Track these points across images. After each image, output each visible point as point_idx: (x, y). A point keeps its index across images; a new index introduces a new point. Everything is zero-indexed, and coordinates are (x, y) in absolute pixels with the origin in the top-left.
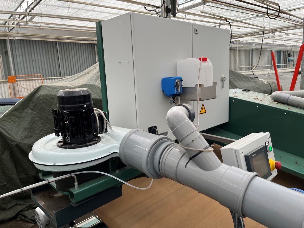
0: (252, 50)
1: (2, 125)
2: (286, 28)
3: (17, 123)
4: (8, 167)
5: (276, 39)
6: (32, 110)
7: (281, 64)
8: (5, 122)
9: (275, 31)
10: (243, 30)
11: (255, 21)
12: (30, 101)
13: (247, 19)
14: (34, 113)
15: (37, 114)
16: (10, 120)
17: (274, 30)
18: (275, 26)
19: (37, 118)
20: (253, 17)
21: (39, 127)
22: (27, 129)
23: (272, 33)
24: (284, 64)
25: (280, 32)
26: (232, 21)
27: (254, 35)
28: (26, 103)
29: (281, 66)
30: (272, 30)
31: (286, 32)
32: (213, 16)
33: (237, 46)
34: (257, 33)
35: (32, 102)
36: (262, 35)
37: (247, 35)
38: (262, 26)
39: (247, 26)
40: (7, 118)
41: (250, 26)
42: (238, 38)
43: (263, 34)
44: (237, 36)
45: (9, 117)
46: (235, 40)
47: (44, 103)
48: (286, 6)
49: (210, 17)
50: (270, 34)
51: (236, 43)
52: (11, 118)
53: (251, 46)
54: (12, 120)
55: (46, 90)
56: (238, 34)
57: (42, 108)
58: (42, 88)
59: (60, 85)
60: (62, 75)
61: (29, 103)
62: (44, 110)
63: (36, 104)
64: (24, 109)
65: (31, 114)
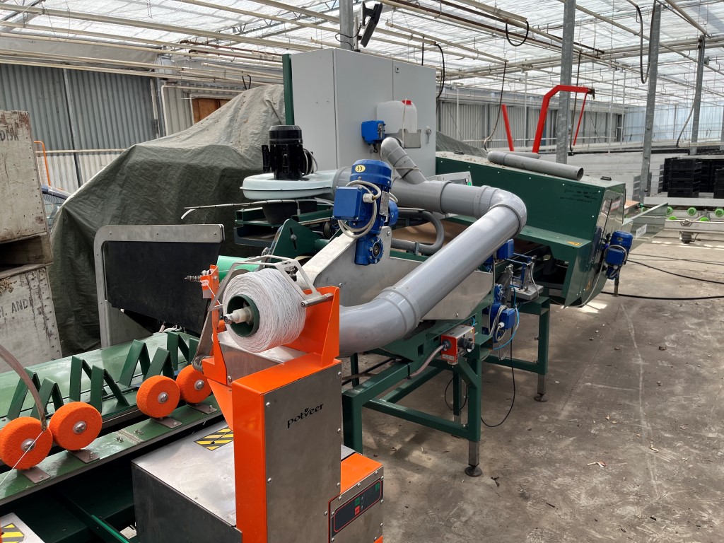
0: (489, 105)
1: (77, 209)
2: (549, 61)
3: (100, 207)
4: (86, 279)
5: (535, 83)
6: (122, 186)
7: (547, 139)
8: (80, 203)
9: (528, 68)
10: (468, 63)
11: (490, 45)
12: (117, 172)
13: (475, 41)
14: (124, 192)
15: (129, 193)
16: (90, 201)
17: (527, 65)
18: (529, 58)
19: (129, 202)
20: (485, 38)
21: (133, 215)
22: (116, 217)
23: (523, 72)
24: (552, 139)
25: (538, 69)
26: (443, 44)
27: (490, 75)
28: (111, 174)
29: (547, 143)
30: (523, 65)
31: (549, 69)
32: (409, 34)
33: (458, 94)
34: (496, 69)
35: (121, 174)
36: (502, 75)
37: (476, 72)
38: (502, 57)
39: (476, 55)
40: (83, 197)
41: (481, 56)
42: (460, 78)
43: (505, 73)
44: (457, 75)
45: (87, 196)
46: (453, 81)
47: (141, 176)
48: (545, 20)
49: (405, 36)
50: (520, 73)
51: (455, 88)
52: (90, 199)
53: (486, 97)
54: (92, 202)
55: (145, 154)
56: (460, 70)
57: (137, 184)
58: (136, 151)
59: (168, 147)
60: (76, 146)
61: (115, 175)
62: (141, 187)
63: (127, 177)
64: (108, 184)
65: (120, 194)
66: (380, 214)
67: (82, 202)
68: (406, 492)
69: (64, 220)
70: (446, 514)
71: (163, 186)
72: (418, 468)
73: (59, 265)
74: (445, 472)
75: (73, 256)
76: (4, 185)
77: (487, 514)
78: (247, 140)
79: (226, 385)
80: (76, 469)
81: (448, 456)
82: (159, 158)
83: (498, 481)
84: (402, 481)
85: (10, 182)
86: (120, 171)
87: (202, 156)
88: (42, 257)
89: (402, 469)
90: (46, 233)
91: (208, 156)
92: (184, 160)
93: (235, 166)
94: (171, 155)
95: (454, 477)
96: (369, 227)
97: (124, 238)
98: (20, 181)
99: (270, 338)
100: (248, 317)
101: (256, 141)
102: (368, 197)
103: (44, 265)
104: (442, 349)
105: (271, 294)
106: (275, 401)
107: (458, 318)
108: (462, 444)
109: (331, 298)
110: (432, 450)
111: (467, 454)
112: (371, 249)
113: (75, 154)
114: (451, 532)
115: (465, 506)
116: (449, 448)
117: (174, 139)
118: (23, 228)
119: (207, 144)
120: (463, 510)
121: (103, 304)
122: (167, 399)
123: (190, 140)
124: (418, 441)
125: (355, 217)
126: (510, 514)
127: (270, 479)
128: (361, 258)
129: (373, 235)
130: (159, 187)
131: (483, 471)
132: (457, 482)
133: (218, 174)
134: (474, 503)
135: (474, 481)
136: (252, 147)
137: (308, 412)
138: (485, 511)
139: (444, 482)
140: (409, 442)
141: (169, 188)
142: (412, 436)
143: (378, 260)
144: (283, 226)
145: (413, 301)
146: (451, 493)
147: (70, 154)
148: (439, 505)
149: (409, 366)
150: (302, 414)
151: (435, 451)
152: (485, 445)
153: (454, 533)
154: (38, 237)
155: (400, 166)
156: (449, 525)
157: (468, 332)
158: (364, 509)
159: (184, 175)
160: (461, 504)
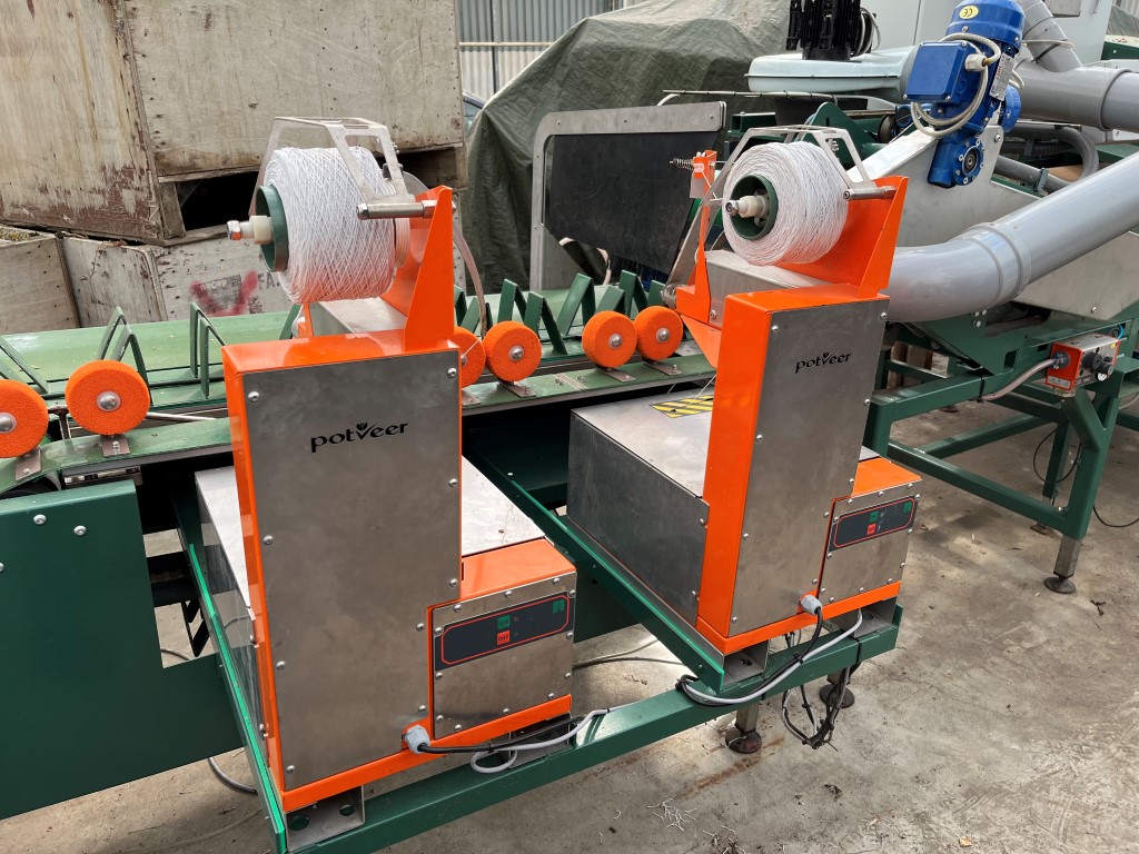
1: (500, 116)
3: (530, 115)
4: (503, 222)
6: (562, 84)
8: (506, 107)
12: (557, 62)
14: (564, 93)
15: (571, 96)
16: (518, 104)
28: (550, 64)
35: (562, 65)
40: (510, 98)
45: (514, 97)
47: (590, 68)
52: (518, 100)
54: (520, 107)
55: (600, 32)
57: (583, 82)
58: (588, 28)
59: (635, 22)
60: (496, 36)
61: (555, 65)
62: (588, 86)
63: (571, 71)
64: (544, 81)
65: (559, 96)
66: (991, 94)
67: (507, 104)
68: (935, 588)
69: (483, 131)
70: (997, 631)
71: (619, 87)
72: (960, 561)
73: (472, 196)
74: (1008, 576)
75: (489, 185)
76: (417, 67)
77: (1070, 648)
78: (759, 11)
79: (707, 324)
80: (508, 402)
81: (1018, 556)
82: (619, 40)
83: (1103, 609)
84: (930, 573)
85: (425, 64)
86: (562, 61)
87: (684, 37)
88: (454, 178)
89: (933, 557)
90: (461, 145)
91: (692, 37)
92: (655, 44)
93: (733, 56)
94: (637, 36)
95: (1024, 586)
96: (964, 118)
97: (577, 129)
98: (436, 63)
99: (788, 242)
100: (760, 209)
101: (772, 12)
102: (975, 60)
103: (456, 190)
104: (1051, 366)
105: (800, 175)
106: (786, 327)
107: (1092, 316)
108: (1050, 545)
109: (890, 195)
110: (990, 541)
111: (1054, 560)
112: (962, 158)
113: (493, 48)
114: (1001, 656)
115: (1033, 629)
116: (1022, 545)
117: (643, 10)
118: (436, 134)
119: (694, 18)
120: (1028, 635)
121: (538, 230)
122: (620, 342)
123: (668, 10)
124: (969, 523)
125: (945, 95)
126: (1112, 656)
127: (759, 436)
128: (940, 175)
129: (969, 133)
130: (613, 87)
131: (1078, 588)
132: (1026, 595)
133: (704, 68)
134: (1050, 628)
135: (1058, 600)
136: (765, 24)
137: (827, 359)
138: (1068, 643)
139: (1003, 589)
140: (953, 523)
141: (628, 91)
142: (959, 515)
143: (971, 180)
144: (815, 115)
145: (1023, 250)
146: (1011, 607)
147: (487, 48)
148: (988, 616)
149: (983, 382)
150: (818, 359)
151: (995, 543)
152: (1091, 554)
153: (1006, 658)
154: (453, 148)
155: (1036, 37)
156: (999, 647)
157: (1107, 345)
158: (882, 530)
159: (653, 68)
160: (1026, 625)
